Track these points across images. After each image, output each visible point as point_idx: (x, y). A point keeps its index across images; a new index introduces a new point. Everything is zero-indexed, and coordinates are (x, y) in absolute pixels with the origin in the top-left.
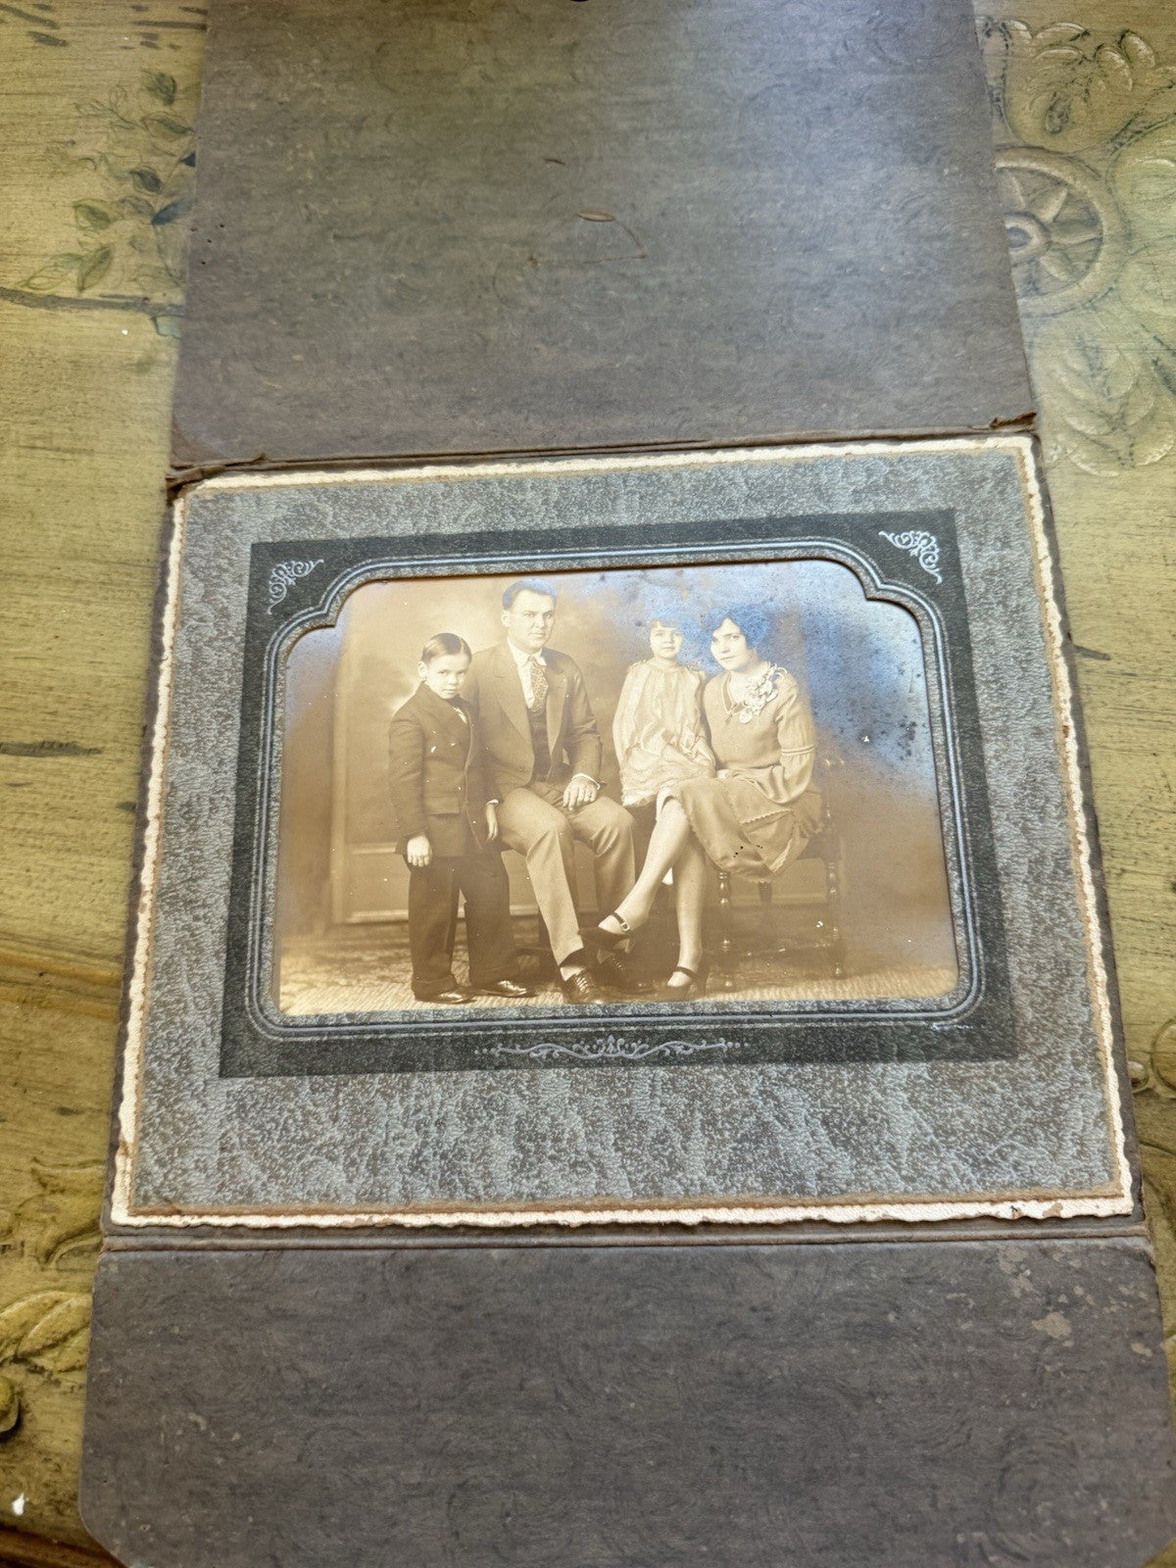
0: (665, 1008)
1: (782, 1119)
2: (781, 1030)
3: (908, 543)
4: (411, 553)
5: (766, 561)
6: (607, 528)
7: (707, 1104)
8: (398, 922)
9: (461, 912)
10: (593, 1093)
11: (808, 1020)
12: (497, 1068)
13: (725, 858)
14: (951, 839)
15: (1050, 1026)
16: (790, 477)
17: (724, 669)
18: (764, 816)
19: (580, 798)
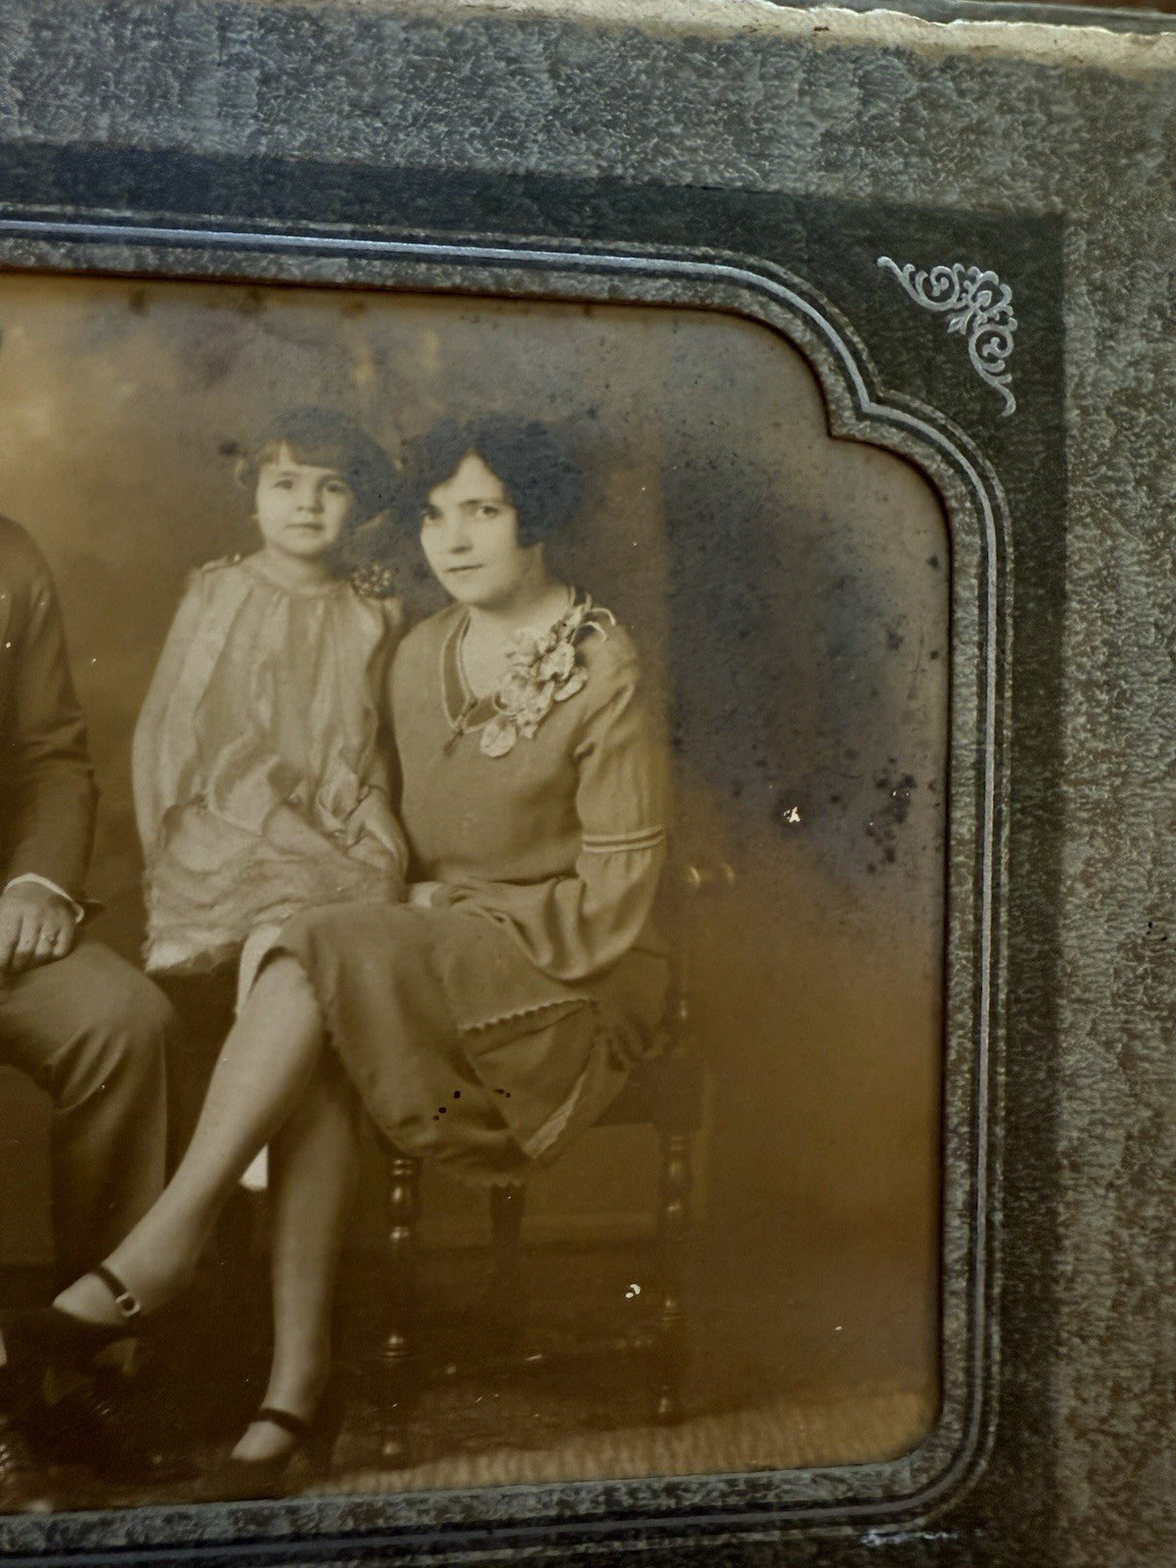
0: (218, 1519)
3: (945, 296)
5: (588, 304)
6: (162, 156)
11: (577, 1539)
13: (411, 1121)
14: (962, 1080)
15: (1123, 1524)
16: (669, 75)
17: (450, 599)
18: (521, 1012)
19: (23, 947)
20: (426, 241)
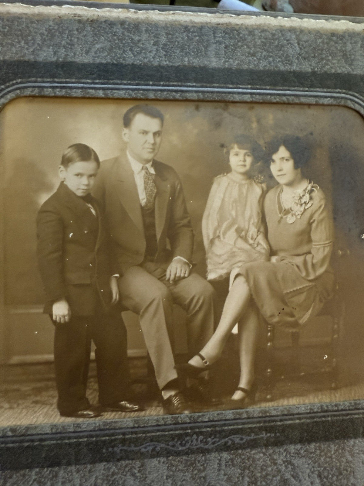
0: (229, 414)
1: (296, 476)
2: (299, 424)
4: (53, 76)
5: (309, 105)
6: (201, 69)
7: (253, 472)
8: (47, 363)
9: (93, 355)
10: (181, 471)
11: (314, 418)
12: (119, 460)
13: (272, 316)
16: (327, 43)
17: (278, 183)
18: (298, 288)
19: (178, 275)
20: (269, 90)
